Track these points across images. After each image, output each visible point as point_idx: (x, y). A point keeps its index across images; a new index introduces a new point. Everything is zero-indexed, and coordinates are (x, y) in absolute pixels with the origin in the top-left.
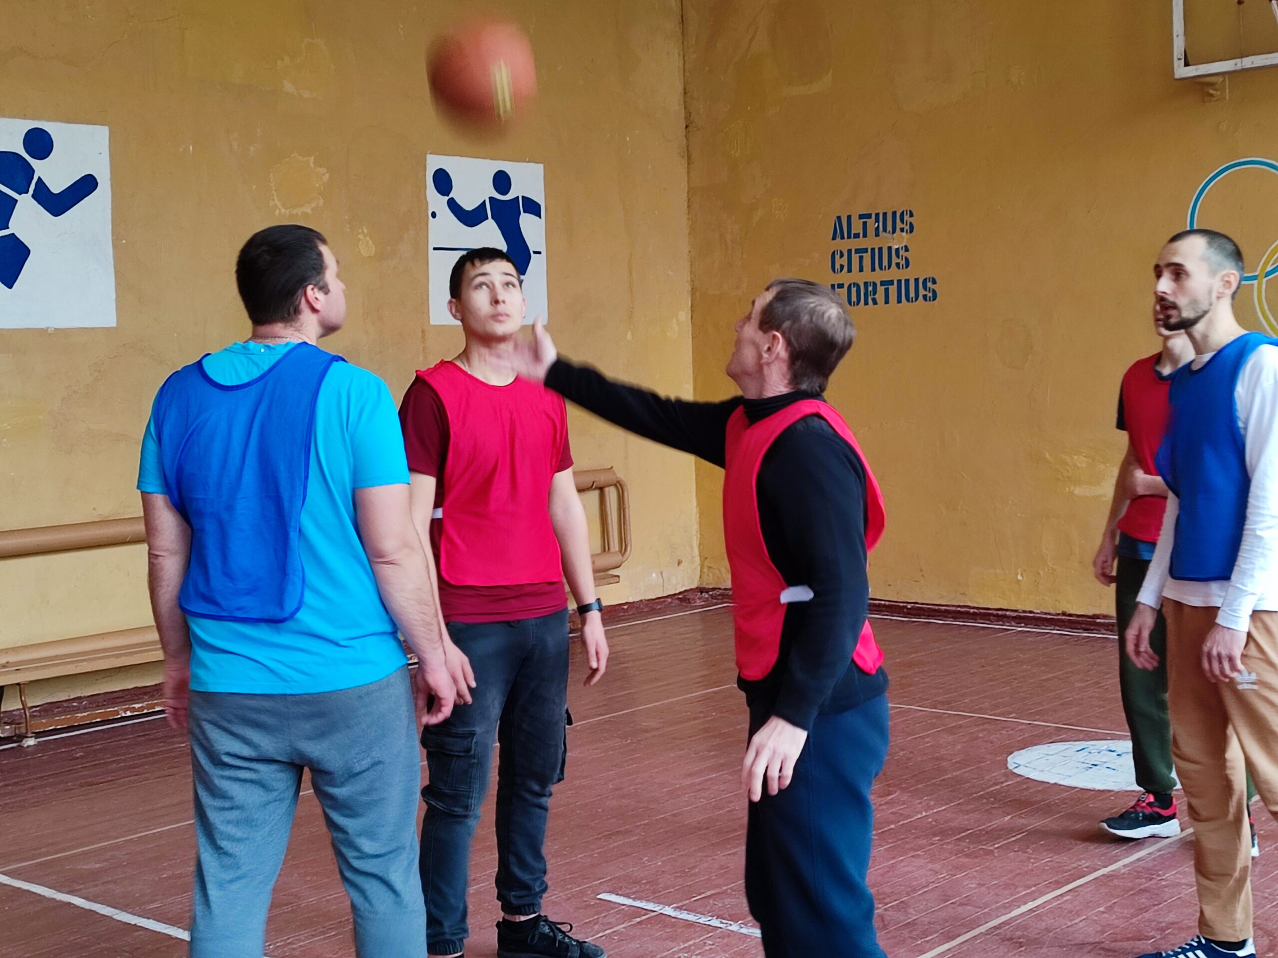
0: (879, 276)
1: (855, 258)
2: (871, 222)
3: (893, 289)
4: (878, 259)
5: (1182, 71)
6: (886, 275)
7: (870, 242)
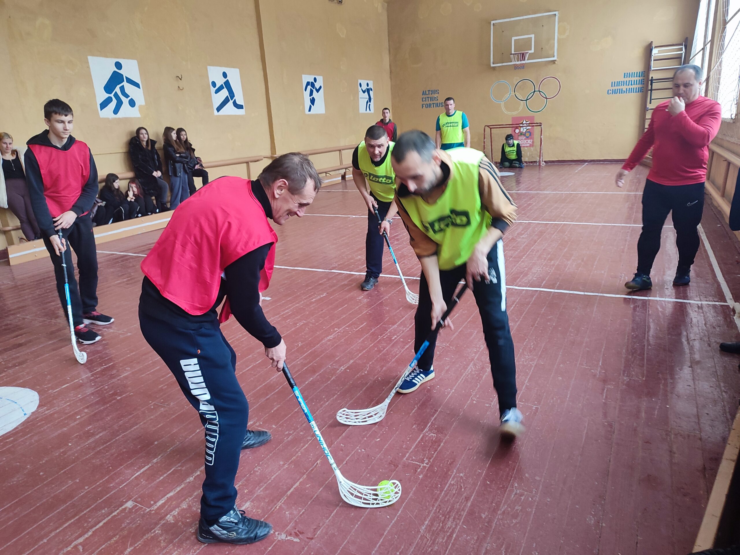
0: (432, 102)
1: (427, 99)
2: (430, 92)
3: (435, 105)
4: (431, 99)
5: (492, 65)
6: (433, 102)
7: (430, 96)
